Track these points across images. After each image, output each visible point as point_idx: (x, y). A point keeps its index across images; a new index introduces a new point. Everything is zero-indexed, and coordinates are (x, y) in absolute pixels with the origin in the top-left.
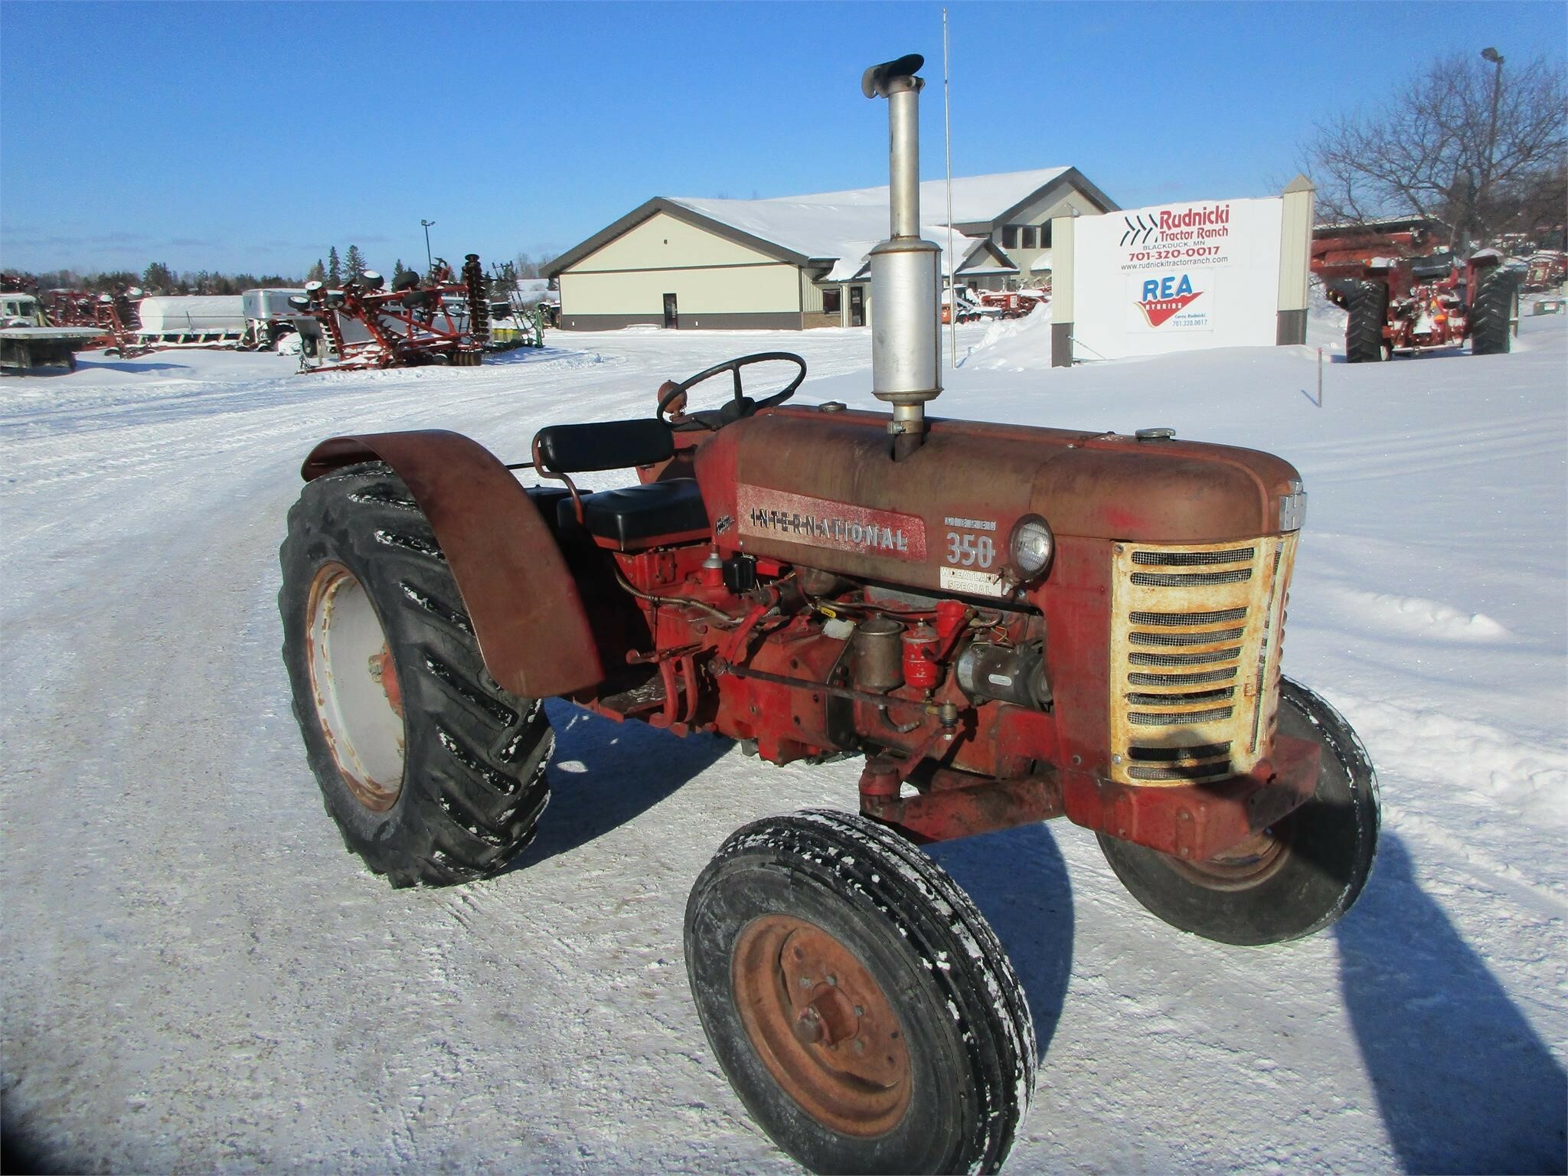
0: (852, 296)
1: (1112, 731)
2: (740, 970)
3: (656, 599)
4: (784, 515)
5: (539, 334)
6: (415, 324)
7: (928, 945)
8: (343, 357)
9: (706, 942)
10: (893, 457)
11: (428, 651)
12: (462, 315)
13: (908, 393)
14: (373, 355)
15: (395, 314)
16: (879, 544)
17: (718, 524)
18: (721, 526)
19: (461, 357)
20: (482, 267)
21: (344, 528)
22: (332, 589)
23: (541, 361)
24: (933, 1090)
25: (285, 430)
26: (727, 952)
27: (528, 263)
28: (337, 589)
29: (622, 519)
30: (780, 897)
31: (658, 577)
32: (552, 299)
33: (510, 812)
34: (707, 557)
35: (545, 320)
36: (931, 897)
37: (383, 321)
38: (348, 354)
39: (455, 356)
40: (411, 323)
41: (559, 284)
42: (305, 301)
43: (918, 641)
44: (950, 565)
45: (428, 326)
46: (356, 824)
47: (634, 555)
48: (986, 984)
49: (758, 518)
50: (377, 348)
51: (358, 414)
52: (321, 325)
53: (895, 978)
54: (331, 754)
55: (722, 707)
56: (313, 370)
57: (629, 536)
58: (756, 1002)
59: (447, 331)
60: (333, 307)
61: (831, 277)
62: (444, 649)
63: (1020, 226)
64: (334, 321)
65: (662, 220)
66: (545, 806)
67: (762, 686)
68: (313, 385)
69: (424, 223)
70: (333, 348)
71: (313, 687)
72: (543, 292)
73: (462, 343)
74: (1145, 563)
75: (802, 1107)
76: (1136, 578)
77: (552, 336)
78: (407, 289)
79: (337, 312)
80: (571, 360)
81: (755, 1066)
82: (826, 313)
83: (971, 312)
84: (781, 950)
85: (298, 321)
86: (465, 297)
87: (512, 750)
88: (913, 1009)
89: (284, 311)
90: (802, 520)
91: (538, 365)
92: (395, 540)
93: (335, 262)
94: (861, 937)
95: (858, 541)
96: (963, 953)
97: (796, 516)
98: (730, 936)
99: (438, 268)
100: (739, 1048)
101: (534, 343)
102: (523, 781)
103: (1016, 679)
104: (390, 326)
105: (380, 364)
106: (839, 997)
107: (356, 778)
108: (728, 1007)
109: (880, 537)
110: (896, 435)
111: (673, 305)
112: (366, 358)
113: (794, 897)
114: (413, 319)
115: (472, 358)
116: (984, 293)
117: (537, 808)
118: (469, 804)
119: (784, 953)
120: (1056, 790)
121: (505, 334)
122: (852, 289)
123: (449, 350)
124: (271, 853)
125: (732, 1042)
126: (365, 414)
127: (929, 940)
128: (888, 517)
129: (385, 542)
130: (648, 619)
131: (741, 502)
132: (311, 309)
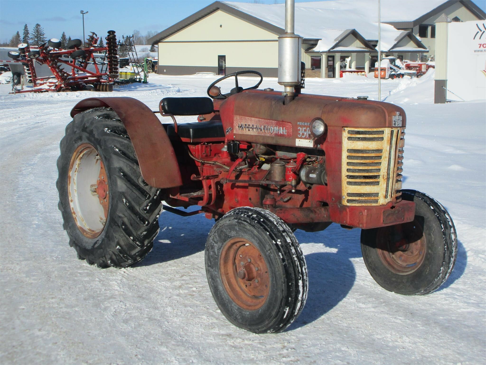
0: (328, 60)
1: (342, 188)
2: (222, 262)
3: (203, 161)
4: (249, 125)
5: (146, 76)
6: (77, 68)
7: (275, 238)
8: (35, 85)
9: (212, 252)
10: (284, 104)
11: (121, 170)
12: (103, 64)
13: (288, 82)
14: (53, 84)
15: (66, 62)
16: (278, 133)
17: (227, 130)
18: (228, 131)
19: (101, 87)
20: (116, 37)
21: (92, 129)
22: (81, 155)
23: (147, 90)
24: (274, 282)
25: (9, 121)
26: (218, 255)
27: (140, 35)
28: (83, 155)
29: (192, 131)
30: (235, 230)
31: (204, 154)
32: (153, 56)
33: (145, 233)
34: (223, 147)
35: (149, 68)
36: (277, 225)
37: (60, 66)
38: (38, 84)
39: (98, 86)
40: (75, 67)
41: (158, 48)
42: (17, 54)
43: (290, 166)
44: (298, 138)
45: (84, 69)
46: (84, 244)
47: (196, 145)
48: (291, 250)
49: (241, 127)
50: (55, 81)
51: (47, 114)
52: (25, 67)
53: (265, 247)
54: (74, 221)
55: (225, 202)
56: (19, 91)
57: (194, 137)
58: (227, 274)
59: (95, 72)
60: (33, 57)
61: (316, 49)
62: (127, 170)
63: (430, 25)
64: (32, 65)
65: (219, 14)
66: (157, 234)
67: (240, 191)
68: (20, 100)
69: (82, 12)
70: (30, 80)
71: (69, 195)
72: (147, 53)
73: (102, 79)
74: (351, 134)
75: (239, 306)
76: (349, 139)
77: (153, 77)
78: (74, 48)
79: (34, 60)
80: (163, 90)
81: (225, 295)
82: (312, 70)
83: (398, 73)
84: (236, 256)
85: (12, 65)
86: (106, 53)
87: (148, 208)
88: (270, 256)
89: (5, 60)
90: (255, 127)
91: (145, 92)
92: (111, 131)
93: (26, 32)
94: (256, 236)
95: (272, 132)
96: (286, 241)
97: (253, 125)
98: (219, 249)
99: (92, 38)
100: (220, 289)
101: (142, 80)
102: (151, 221)
103: (317, 175)
104: (63, 69)
105: (56, 90)
106: (252, 266)
107: (84, 229)
108: (218, 276)
109: (279, 130)
110: (285, 96)
111: (224, 62)
112: (48, 86)
113: (238, 228)
114: (76, 65)
115: (108, 87)
116: (407, 62)
117: (154, 235)
118: (131, 228)
119: (236, 257)
120: (328, 211)
121: (126, 75)
122: (329, 57)
123: (95, 83)
124: (48, 259)
125: (218, 288)
126: (52, 114)
127: (275, 236)
128: (281, 123)
129: (108, 132)
130: (199, 170)
131: (235, 122)
132: (20, 58)
